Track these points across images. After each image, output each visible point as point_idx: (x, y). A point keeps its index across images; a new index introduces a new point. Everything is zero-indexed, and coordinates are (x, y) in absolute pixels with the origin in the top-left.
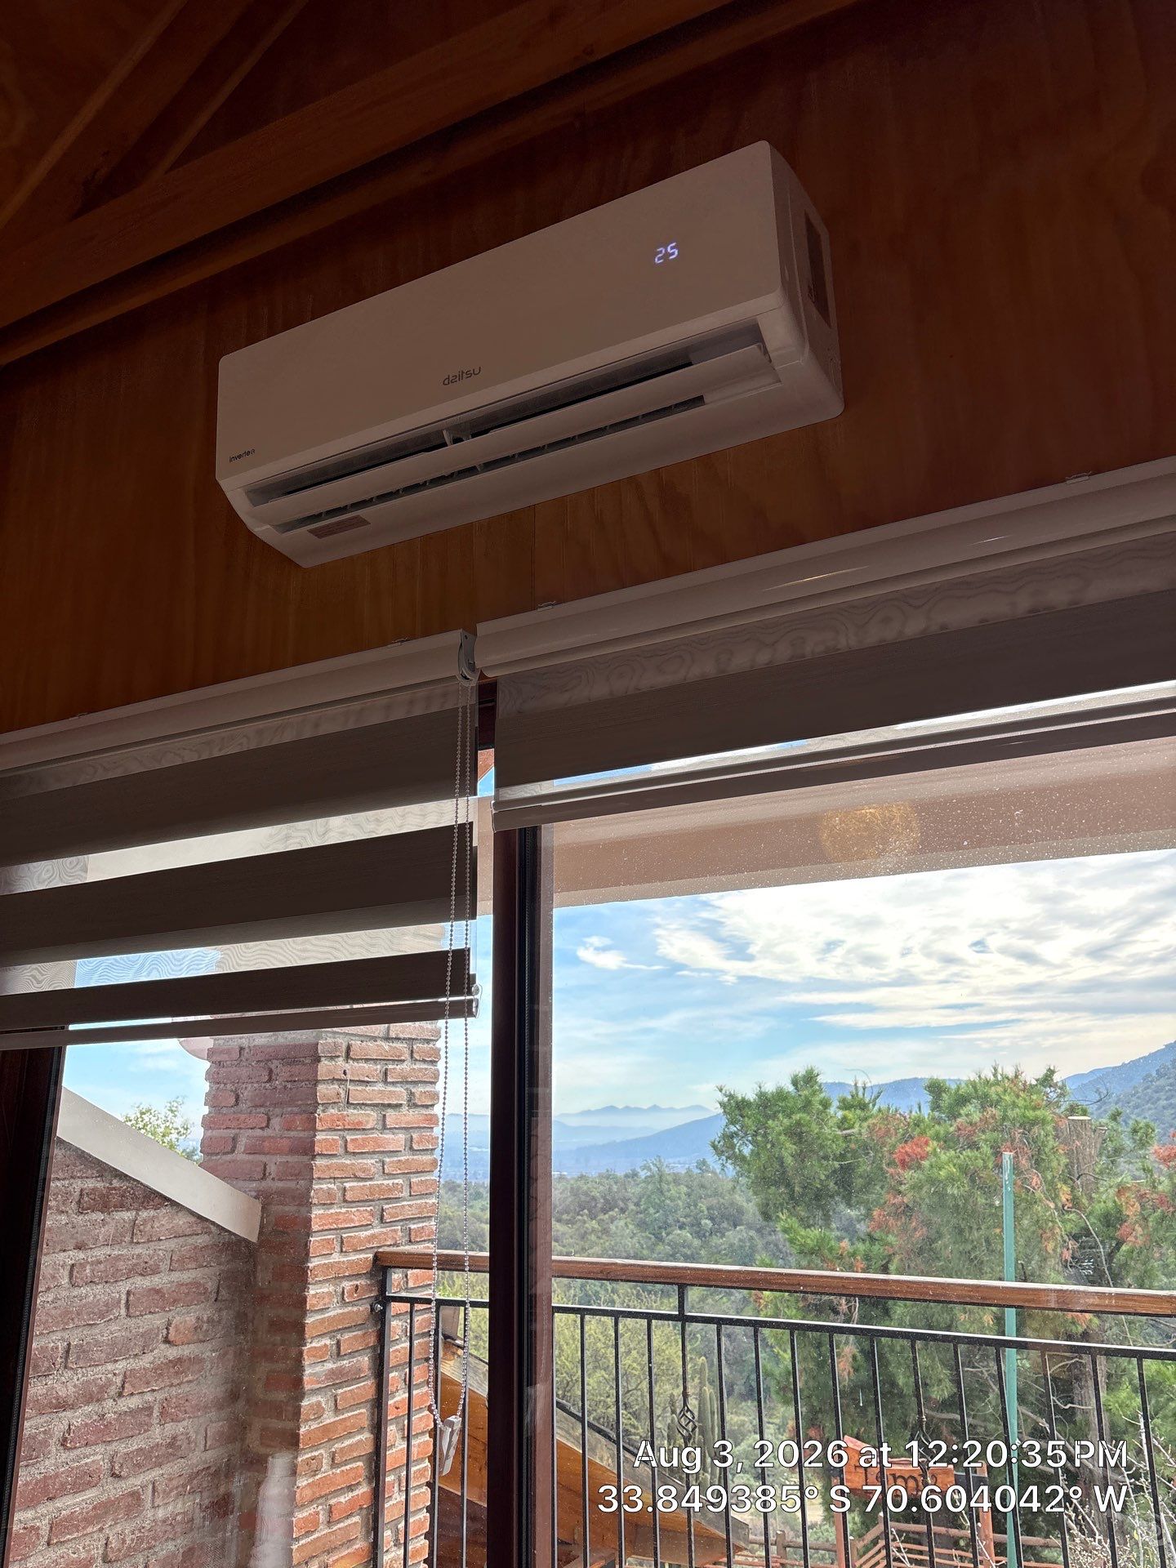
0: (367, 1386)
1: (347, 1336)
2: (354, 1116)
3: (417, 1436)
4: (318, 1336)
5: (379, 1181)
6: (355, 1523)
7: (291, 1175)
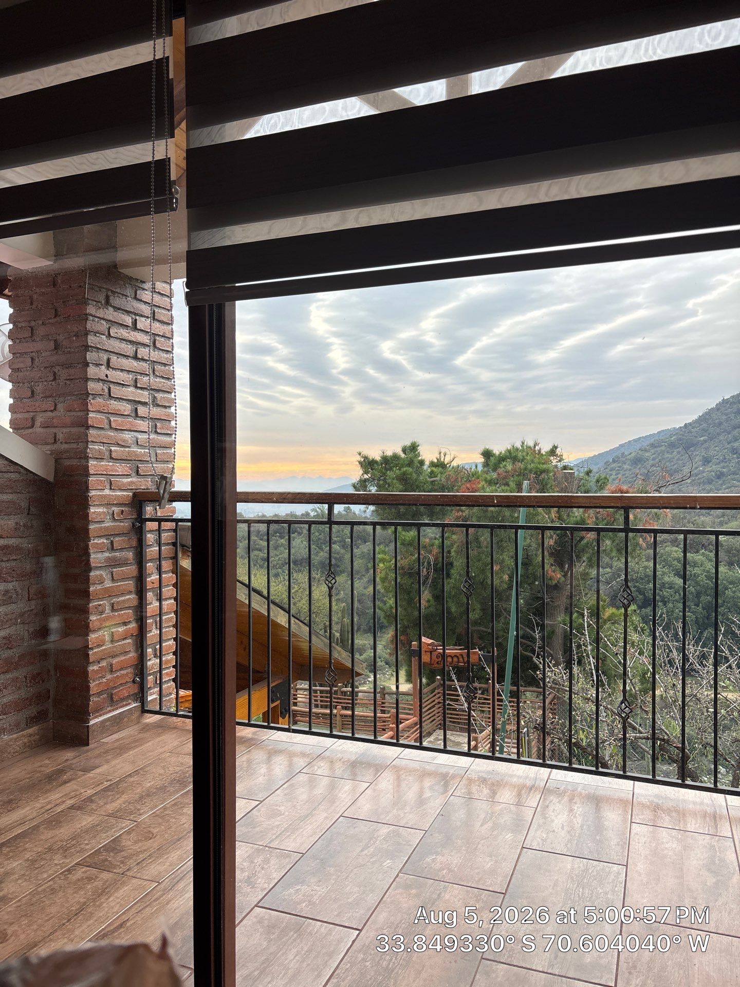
0: (132, 569)
1: (117, 539)
2: (114, 405)
3: (166, 599)
4: (98, 537)
5: (134, 449)
6: (129, 643)
7: (73, 440)
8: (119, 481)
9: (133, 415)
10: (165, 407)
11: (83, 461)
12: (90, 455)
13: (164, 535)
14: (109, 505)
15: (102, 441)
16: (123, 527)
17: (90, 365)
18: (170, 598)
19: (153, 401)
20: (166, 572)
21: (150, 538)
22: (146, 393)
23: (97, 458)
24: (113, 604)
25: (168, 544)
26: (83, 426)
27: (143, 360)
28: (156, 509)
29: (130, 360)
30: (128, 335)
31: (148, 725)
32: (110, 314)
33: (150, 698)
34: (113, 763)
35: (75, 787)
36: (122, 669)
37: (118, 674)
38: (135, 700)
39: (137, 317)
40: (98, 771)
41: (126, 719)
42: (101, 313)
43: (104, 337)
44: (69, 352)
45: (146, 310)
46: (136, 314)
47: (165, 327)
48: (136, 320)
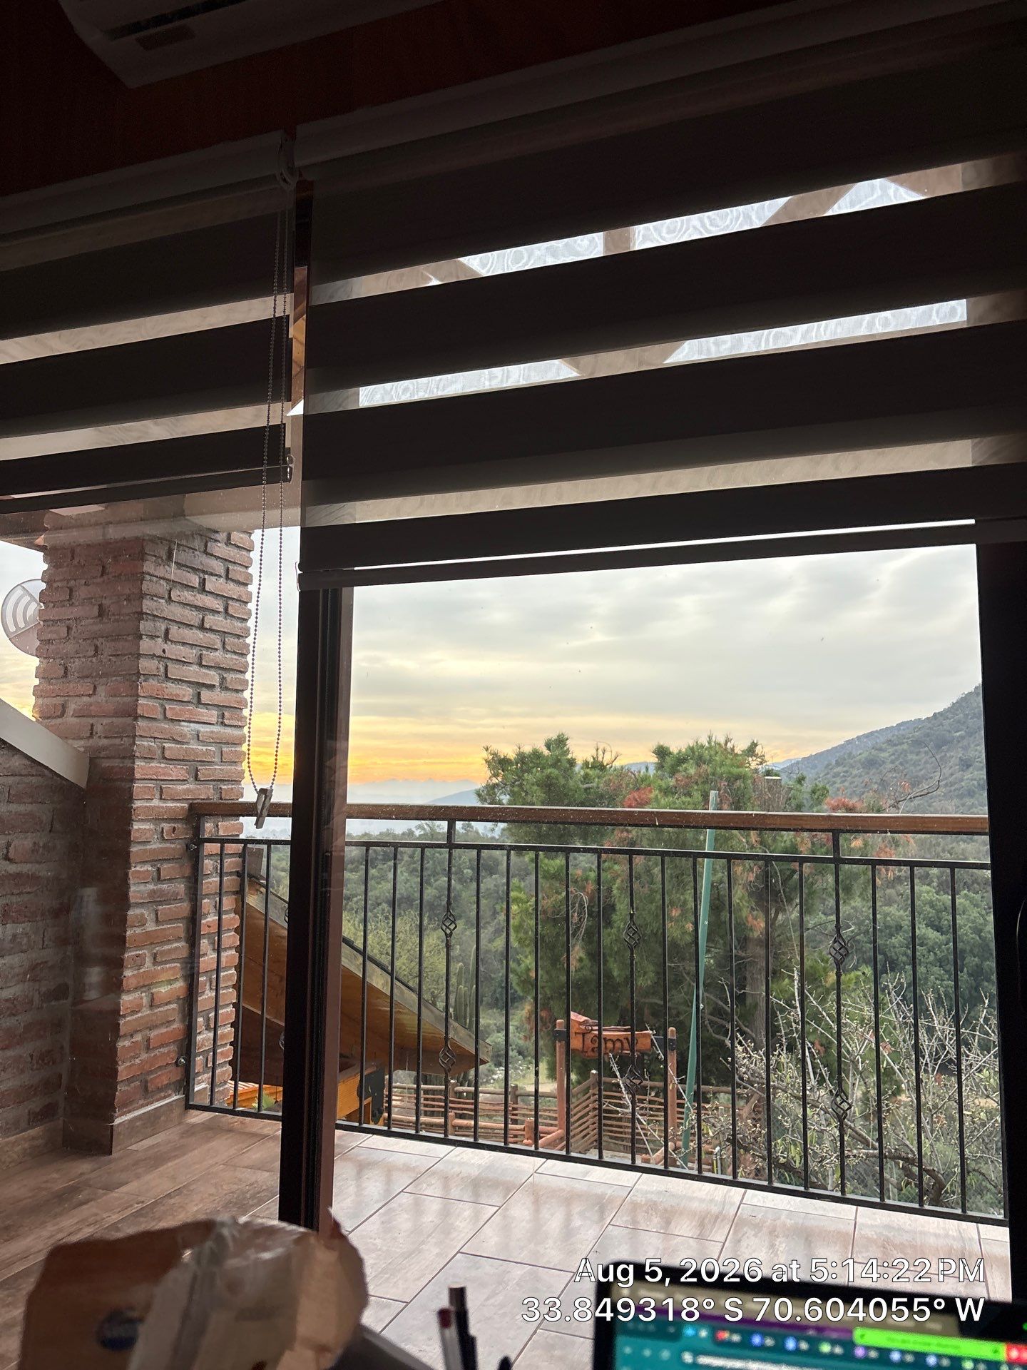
0: (185, 907)
1: (165, 866)
2: (172, 689)
3: (225, 949)
4: (140, 862)
5: (194, 746)
6: (173, 1009)
7: (117, 733)
8: (172, 789)
9: (195, 701)
10: (237, 691)
11: (128, 763)
12: (137, 754)
13: (227, 861)
14: (158, 820)
15: (153, 735)
16: (174, 849)
17: (144, 637)
18: (230, 948)
19: (221, 684)
20: (227, 912)
21: (209, 865)
22: (212, 673)
23: (146, 758)
24: (155, 954)
25: (230, 874)
26: (130, 716)
27: (211, 630)
28: (217, 826)
29: (195, 631)
30: (192, 598)
31: (194, 1125)
32: (173, 572)
33: (197, 1089)
34: (148, 1177)
35: (95, 1210)
36: (162, 1046)
37: (157, 1052)
38: (177, 1091)
39: (206, 576)
40: (124, 1189)
41: (162, 1118)
42: (161, 571)
43: (163, 601)
44: (117, 621)
45: (219, 567)
46: (204, 572)
47: (242, 588)
48: (204, 579)
